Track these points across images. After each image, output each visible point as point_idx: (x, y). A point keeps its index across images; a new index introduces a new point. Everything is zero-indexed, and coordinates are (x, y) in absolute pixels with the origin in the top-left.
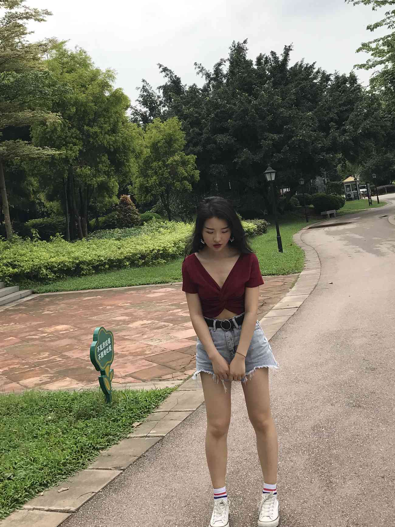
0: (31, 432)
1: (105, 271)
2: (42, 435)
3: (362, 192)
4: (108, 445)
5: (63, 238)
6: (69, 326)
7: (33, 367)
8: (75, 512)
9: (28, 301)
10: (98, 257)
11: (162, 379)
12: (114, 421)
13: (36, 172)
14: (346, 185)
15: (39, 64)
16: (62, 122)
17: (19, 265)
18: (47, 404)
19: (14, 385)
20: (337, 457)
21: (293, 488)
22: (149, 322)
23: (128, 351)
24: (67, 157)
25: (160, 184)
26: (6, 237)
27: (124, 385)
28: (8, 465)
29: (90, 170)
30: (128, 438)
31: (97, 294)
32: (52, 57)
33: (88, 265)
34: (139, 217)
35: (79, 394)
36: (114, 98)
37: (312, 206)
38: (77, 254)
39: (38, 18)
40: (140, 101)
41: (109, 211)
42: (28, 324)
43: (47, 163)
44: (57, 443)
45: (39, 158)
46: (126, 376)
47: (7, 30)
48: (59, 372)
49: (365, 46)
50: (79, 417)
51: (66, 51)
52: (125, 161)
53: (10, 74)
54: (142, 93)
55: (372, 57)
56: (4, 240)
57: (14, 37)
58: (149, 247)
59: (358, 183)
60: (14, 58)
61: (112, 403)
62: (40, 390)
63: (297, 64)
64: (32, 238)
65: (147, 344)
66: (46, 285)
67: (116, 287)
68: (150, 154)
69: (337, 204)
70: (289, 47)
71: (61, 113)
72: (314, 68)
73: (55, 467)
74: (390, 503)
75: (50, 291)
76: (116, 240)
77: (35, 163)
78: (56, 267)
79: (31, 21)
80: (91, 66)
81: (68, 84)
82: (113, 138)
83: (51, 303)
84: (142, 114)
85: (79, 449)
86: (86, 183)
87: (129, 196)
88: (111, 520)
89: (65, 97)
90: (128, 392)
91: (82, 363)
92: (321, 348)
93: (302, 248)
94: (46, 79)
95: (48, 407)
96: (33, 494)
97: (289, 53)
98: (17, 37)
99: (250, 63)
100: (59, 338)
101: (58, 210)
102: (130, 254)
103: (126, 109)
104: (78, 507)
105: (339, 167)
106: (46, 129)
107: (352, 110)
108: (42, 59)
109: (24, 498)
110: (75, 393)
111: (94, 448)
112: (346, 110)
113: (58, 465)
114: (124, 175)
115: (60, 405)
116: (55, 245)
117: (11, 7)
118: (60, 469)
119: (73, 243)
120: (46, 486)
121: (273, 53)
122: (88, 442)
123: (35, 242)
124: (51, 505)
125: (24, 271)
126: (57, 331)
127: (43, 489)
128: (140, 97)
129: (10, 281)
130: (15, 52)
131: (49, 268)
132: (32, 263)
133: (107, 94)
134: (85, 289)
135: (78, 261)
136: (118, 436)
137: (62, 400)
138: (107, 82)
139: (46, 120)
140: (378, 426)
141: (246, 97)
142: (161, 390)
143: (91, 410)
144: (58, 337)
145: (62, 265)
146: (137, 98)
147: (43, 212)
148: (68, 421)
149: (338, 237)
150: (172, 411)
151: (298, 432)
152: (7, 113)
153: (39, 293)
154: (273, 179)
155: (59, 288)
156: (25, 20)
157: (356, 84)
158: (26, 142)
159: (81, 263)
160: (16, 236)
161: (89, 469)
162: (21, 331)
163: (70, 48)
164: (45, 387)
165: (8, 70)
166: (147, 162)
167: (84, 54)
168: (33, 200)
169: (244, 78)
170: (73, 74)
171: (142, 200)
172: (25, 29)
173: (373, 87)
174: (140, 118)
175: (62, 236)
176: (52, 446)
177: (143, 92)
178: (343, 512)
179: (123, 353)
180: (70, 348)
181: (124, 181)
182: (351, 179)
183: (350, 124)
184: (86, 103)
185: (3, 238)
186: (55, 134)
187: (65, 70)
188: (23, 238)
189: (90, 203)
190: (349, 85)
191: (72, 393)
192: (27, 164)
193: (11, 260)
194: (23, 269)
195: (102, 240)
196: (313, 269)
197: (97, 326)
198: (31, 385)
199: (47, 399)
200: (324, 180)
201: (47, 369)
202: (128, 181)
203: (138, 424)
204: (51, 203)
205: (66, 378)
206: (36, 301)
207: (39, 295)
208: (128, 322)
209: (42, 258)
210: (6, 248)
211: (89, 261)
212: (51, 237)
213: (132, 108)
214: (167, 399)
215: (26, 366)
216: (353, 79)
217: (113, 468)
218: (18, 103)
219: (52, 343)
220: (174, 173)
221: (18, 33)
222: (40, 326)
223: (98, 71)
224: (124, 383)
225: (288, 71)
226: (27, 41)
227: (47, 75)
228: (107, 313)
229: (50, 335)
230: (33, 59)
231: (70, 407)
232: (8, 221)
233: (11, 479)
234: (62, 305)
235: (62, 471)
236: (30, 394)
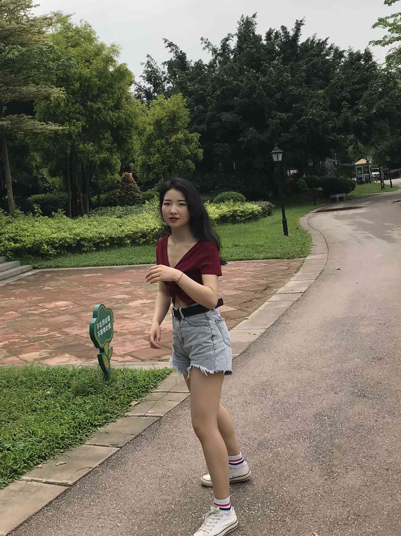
0: (30, 405)
1: (106, 249)
2: (40, 409)
3: (375, 175)
4: (105, 423)
5: (65, 214)
6: (69, 303)
7: (33, 342)
8: (72, 486)
9: (29, 276)
10: (99, 234)
11: (161, 359)
12: (112, 399)
13: (39, 147)
14: (357, 168)
15: (44, 37)
16: (66, 97)
17: (21, 240)
18: (46, 379)
19: (14, 358)
20: (339, 447)
21: (293, 476)
22: (149, 301)
23: (127, 329)
24: (70, 133)
25: (163, 163)
26: (8, 212)
27: (123, 363)
28: (8, 436)
29: (93, 146)
30: (126, 417)
31: (97, 271)
32: (57, 30)
33: (89, 241)
34: (140, 195)
35: (77, 371)
36: (118, 73)
37: (320, 189)
38: (78, 231)
40: (144, 77)
41: (111, 188)
42: (29, 299)
43: (50, 137)
44: (56, 418)
45: (42, 132)
46: (125, 354)
48: (58, 348)
49: (382, 22)
50: (77, 393)
51: (71, 25)
52: (128, 138)
53: (15, 48)
54: (146, 68)
55: (389, 33)
56: (6, 215)
57: (19, 11)
58: (150, 226)
59: (370, 166)
60: (19, 31)
61: (110, 381)
62: (40, 365)
63: (308, 40)
64: (34, 214)
65: (146, 324)
66: (47, 260)
67: (116, 265)
68: (153, 131)
69: (348, 187)
70: (301, 21)
71: (65, 88)
72: (327, 44)
73: (53, 441)
74: (394, 497)
75: (50, 267)
76: (117, 217)
77: (39, 138)
78: (57, 243)
80: (96, 40)
81: (73, 58)
82: (117, 115)
83: (51, 279)
84: (146, 91)
85: (77, 425)
86: (88, 160)
87: (131, 174)
88: (107, 496)
89: (69, 72)
90: (126, 370)
91: (80, 340)
92: (326, 335)
93: (309, 232)
94: (51, 53)
95: (46, 382)
96: (32, 465)
97: (300, 28)
98: (22, 10)
99: (259, 38)
100: (59, 314)
101: (60, 186)
102: (132, 232)
103: (130, 85)
104: (75, 481)
105: (350, 148)
106: (50, 104)
107: (366, 88)
108: (47, 33)
109: (23, 469)
110: (74, 369)
112: (360, 89)
113: (55, 439)
114: (126, 152)
115: (59, 380)
116: (56, 221)
118: (58, 443)
119: (75, 219)
120: (44, 458)
121: (284, 28)
122: (86, 418)
123: (37, 217)
124: (49, 478)
125: (25, 246)
126: (57, 307)
127: (41, 461)
128: (144, 72)
129: (11, 256)
130: (21, 25)
131: (51, 244)
132: (33, 238)
133: (111, 69)
134: (85, 266)
135: (79, 238)
136: (116, 414)
137: (61, 376)
138: (111, 57)
139: (50, 94)
140: (384, 418)
141: (253, 73)
142: (160, 370)
143: (90, 387)
144: (57, 313)
145: (63, 241)
146: (141, 74)
147: (46, 187)
148: (66, 397)
149: (347, 222)
150: (171, 392)
151: (299, 419)
152: (12, 87)
153: (40, 269)
154: (280, 159)
155: (60, 264)
157: (371, 61)
158: (30, 116)
159: (82, 239)
160: (18, 211)
161: (87, 445)
162: (21, 306)
163: (75, 22)
164: (44, 362)
165: (13, 44)
166: (150, 140)
167: (88, 28)
168: (35, 175)
169: (253, 54)
170: (78, 49)
171: (144, 178)
173: (389, 65)
174: (144, 95)
175: (63, 212)
176: (50, 421)
177: (148, 68)
178: (344, 502)
179: (122, 331)
180: (70, 324)
181: (126, 158)
182: (363, 161)
183: (363, 104)
184: (90, 78)
185: (5, 213)
186: (58, 110)
187: (69, 44)
188: (25, 213)
189: (92, 180)
190: (364, 62)
191: (71, 369)
192: (30, 138)
193: (13, 235)
194: (25, 244)
195: (103, 217)
196: (320, 254)
197: (97, 304)
198: (31, 360)
199: (46, 374)
200: (334, 162)
201: (47, 344)
202: (130, 159)
203: (136, 403)
204: (54, 178)
205: (65, 354)
206: (37, 276)
207: (40, 270)
208: (129, 301)
209: (44, 233)
210: (8, 222)
211: (90, 238)
212: (53, 213)
213: (136, 84)
214: (166, 380)
215: (26, 341)
216: (368, 56)
217: (110, 445)
218: (23, 77)
219: (52, 319)
220: (177, 152)
221: (24, 6)
222: (41, 301)
223: (102, 46)
224: (123, 362)
225: (299, 47)
226: (32, 14)
227: (51, 50)
228: (106, 290)
229: (50, 311)
230: (38, 33)
231: (68, 383)
232: (10, 196)
233: (10, 450)
234: (63, 281)
235: (60, 445)
236: (29, 369)
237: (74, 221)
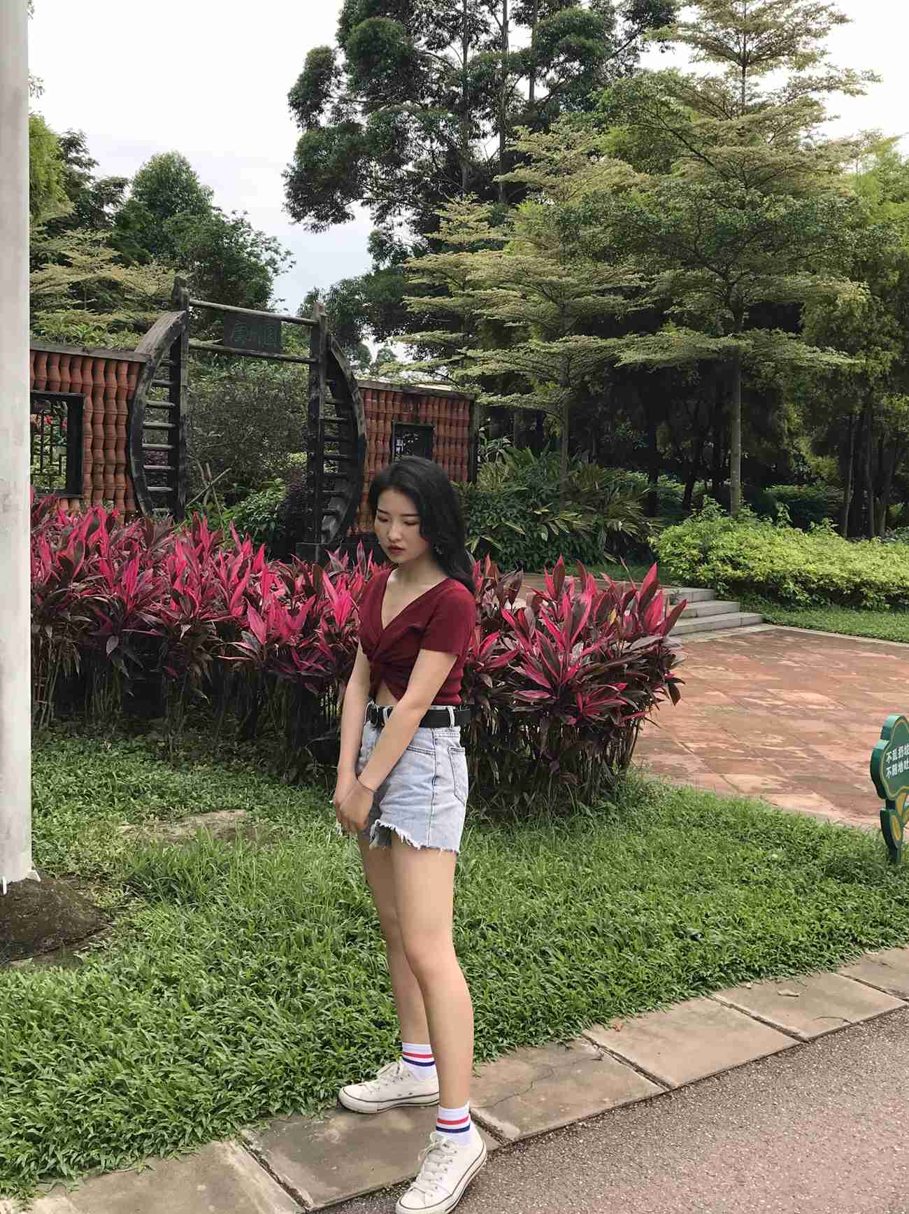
2: (757, 883)
4: (883, 944)
6: (827, 698)
7: (752, 757)
8: (808, 1042)
9: (753, 633)
13: (799, 394)
15: (839, 181)
16: (868, 301)
17: (745, 565)
19: (715, 778)
26: (729, 510)
28: (694, 915)
31: (889, 650)
32: (867, 167)
33: (879, 590)
35: (834, 830)
38: (858, 566)
39: (851, 87)
43: (823, 378)
45: (811, 367)
47: (788, 113)
50: (830, 872)
51: (897, 157)
53: (782, 201)
56: (723, 515)
57: (797, 127)
60: (792, 168)
61: (900, 867)
64: (776, 520)
71: (869, 282)
73: (777, 948)
75: (795, 625)
78: (814, 583)
79: (837, 94)
81: (893, 224)
83: (796, 647)
85: (825, 931)
86: (896, 429)
89: (880, 251)
91: (845, 774)
95: (773, 834)
96: (734, 979)
98: (804, 127)
100: (806, 716)
101: (830, 475)
104: (814, 1035)
108: (847, 172)
109: (716, 981)
110: (827, 826)
111: (854, 940)
115: (796, 839)
116: (818, 540)
117: (800, 67)
118: (785, 955)
120: (758, 973)
122: (844, 924)
124: (763, 1012)
125: (753, 577)
127: (750, 977)
130: (798, 157)
131: (801, 582)
132: (770, 565)
134: (865, 636)
135: (858, 580)
147: (801, 474)
153: (776, 624)
156: (825, 92)
158: (791, 334)
159: (864, 583)
160: (747, 511)
161: (842, 975)
162: (736, 685)
164: (770, 799)
168: (785, 447)
170: (905, 205)
172: (822, 109)
175: (833, 526)
180: (827, 740)
185: (722, 510)
187: (889, 196)
188: (758, 516)
191: (821, 824)
192: (786, 377)
193: (733, 553)
194: (753, 573)
198: (746, 788)
201: (777, 765)
204: (820, 458)
207: (774, 627)
209: (790, 560)
210: (726, 529)
211: (883, 583)
212: (813, 524)
217: (888, 990)
218: (789, 257)
219: (792, 722)
221: (808, 119)
226: (823, 135)
227: (852, 205)
230: (830, 172)
231: (814, 849)
232: (735, 481)
233: (697, 940)
234: (816, 656)
235: (790, 959)
236: (743, 803)
237: (851, 546)
